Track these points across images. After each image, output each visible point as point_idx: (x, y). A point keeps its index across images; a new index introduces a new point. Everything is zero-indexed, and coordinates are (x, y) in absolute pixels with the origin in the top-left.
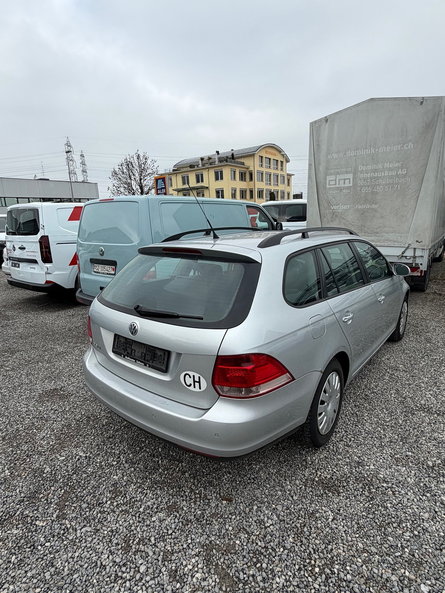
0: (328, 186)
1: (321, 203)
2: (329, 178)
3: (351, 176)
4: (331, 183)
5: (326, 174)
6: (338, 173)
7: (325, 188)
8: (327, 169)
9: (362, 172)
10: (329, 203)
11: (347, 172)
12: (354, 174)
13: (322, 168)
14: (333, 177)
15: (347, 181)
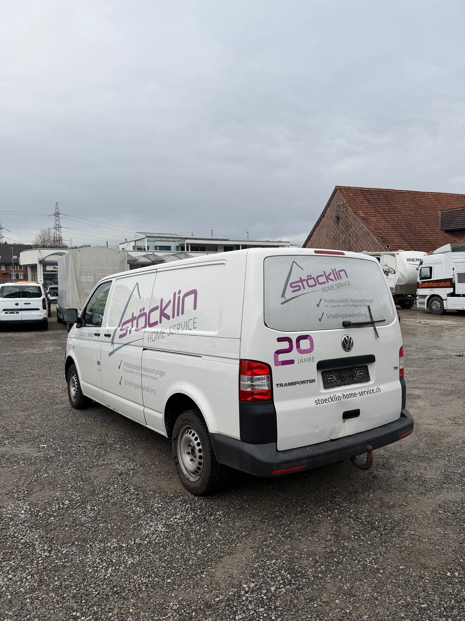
0: (82, 281)
1: (79, 288)
2: (82, 277)
3: (93, 277)
4: (83, 279)
5: (81, 275)
6: (87, 275)
7: (80, 281)
8: (81, 273)
9: (98, 276)
10: (83, 289)
11: (91, 275)
12: (94, 276)
13: (78, 272)
14: (84, 277)
15: (91, 279)
